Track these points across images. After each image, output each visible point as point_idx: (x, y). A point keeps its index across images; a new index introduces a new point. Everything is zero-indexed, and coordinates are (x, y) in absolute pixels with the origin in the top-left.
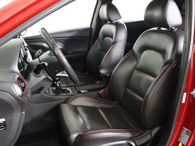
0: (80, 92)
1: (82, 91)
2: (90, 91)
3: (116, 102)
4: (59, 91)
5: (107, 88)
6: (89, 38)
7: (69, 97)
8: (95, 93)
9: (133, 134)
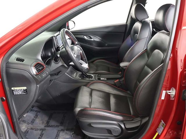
0: (99, 79)
1: (101, 79)
2: (108, 79)
3: (128, 92)
4: (84, 76)
5: (123, 79)
6: (123, 34)
7: (89, 81)
8: (112, 82)
9: (125, 118)
